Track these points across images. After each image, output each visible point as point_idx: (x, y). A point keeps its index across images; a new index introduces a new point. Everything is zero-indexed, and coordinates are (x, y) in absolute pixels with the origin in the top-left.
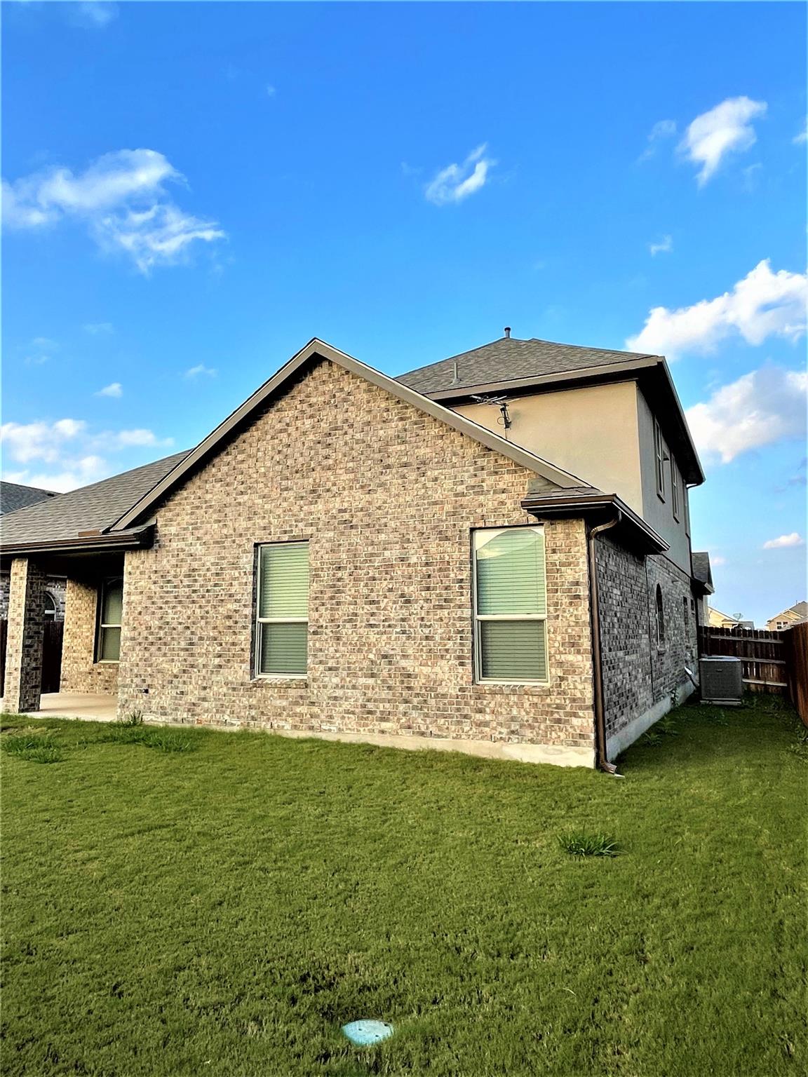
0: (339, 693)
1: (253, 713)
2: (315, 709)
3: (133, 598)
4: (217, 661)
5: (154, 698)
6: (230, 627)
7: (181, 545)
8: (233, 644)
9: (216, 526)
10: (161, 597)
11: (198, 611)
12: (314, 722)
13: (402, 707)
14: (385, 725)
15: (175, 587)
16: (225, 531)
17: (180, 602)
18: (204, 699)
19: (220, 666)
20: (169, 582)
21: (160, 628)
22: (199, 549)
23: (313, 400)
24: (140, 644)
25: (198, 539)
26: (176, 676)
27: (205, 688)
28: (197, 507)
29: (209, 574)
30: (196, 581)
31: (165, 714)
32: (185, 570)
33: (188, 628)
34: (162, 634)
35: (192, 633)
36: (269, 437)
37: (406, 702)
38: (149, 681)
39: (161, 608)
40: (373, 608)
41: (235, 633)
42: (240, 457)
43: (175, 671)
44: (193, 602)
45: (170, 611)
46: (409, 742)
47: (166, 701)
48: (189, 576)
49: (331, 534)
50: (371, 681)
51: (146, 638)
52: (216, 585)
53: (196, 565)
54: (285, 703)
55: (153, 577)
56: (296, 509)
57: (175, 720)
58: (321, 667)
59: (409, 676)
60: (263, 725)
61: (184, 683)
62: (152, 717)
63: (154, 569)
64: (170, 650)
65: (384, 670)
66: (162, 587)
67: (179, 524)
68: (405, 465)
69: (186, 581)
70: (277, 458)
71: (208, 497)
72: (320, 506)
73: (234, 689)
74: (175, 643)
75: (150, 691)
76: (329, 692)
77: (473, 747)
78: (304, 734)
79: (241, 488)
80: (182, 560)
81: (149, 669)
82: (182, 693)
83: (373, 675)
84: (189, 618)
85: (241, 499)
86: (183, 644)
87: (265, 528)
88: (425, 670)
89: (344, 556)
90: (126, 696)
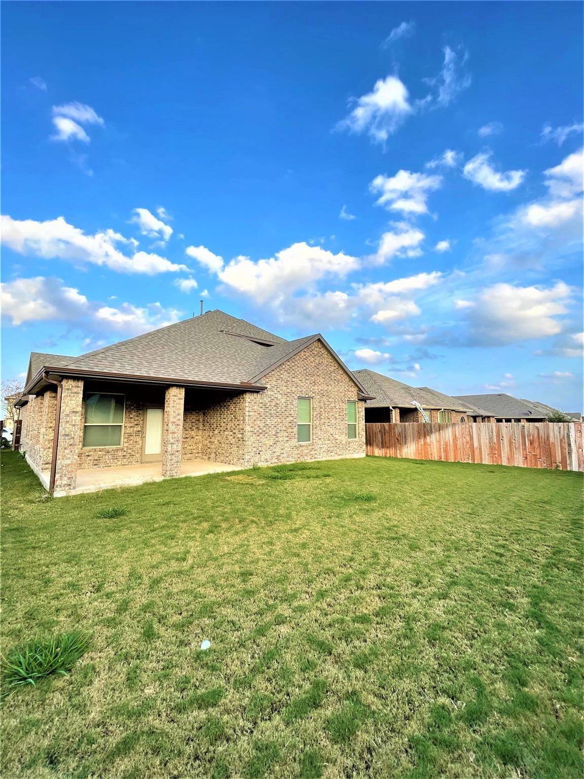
0: (322, 446)
1: (299, 456)
2: (316, 452)
3: (251, 414)
4: (286, 439)
5: (262, 456)
6: (290, 426)
7: (272, 393)
8: (292, 432)
9: (285, 388)
10: (264, 414)
11: (279, 420)
12: (316, 456)
13: (335, 448)
14: (332, 454)
15: (270, 410)
16: (288, 390)
17: (272, 416)
18: (283, 454)
19: (287, 441)
20: (268, 408)
21: (264, 427)
22: (279, 396)
23: (314, 352)
24: (255, 433)
25: (278, 392)
26: (271, 446)
27: (282, 449)
28: (278, 379)
29: (283, 406)
30: (278, 408)
31: (268, 462)
32: (274, 403)
33: (275, 426)
34: (265, 429)
35: (277, 429)
36: (301, 360)
37: (336, 447)
38: (260, 449)
39: (264, 418)
40: (329, 420)
41: (292, 428)
42: (293, 364)
43: (271, 444)
44: (277, 416)
45: (268, 420)
46: (337, 458)
47: (268, 457)
48: (276, 406)
49: (319, 397)
50: (329, 442)
51: (258, 431)
52: (285, 410)
53: (278, 402)
54: (308, 451)
55: (261, 405)
56: (310, 387)
57: (271, 463)
58: (317, 439)
59: (336, 439)
60: (302, 459)
61: (275, 448)
62: (262, 463)
63: (261, 401)
64: (268, 435)
65: (331, 438)
66: (264, 410)
67: (270, 385)
68: (335, 380)
69: (275, 408)
70: (304, 368)
71: (282, 376)
72: (316, 387)
73: (293, 448)
74: (271, 432)
75: (261, 453)
76: (319, 446)
77: (348, 457)
78: (313, 460)
79: (293, 376)
80: (273, 400)
81: (260, 444)
82: (274, 452)
83: (329, 440)
84: (276, 422)
85: (294, 380)
86: (274, 433)
87: (301, 392)
88: (340, 437)
89: (322, 404)
90: (249, 457)
